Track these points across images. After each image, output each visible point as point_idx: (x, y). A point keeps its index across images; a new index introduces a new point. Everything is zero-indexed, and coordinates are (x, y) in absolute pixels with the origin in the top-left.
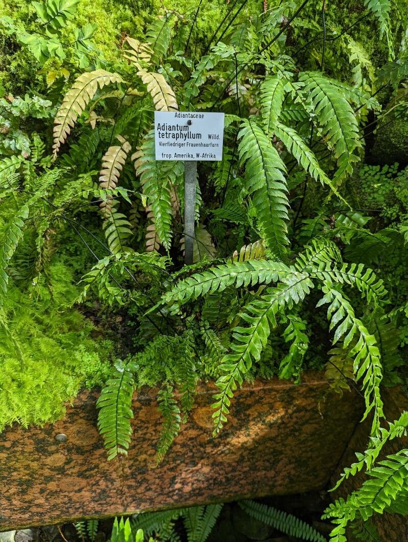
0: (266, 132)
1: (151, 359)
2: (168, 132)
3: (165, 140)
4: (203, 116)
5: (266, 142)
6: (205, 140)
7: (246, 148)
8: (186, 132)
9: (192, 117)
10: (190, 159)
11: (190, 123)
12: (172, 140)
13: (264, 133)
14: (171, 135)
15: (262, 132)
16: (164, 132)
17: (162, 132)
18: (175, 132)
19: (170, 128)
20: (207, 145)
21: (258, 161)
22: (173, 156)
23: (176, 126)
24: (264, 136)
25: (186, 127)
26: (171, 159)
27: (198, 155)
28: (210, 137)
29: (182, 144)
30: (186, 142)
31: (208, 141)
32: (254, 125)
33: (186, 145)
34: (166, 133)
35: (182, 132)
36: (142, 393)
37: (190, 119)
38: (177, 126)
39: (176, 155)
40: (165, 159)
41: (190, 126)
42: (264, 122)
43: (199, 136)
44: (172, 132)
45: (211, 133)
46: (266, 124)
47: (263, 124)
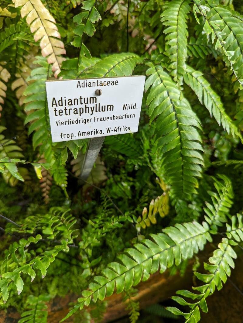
0: (175, 79)
1: (57, 267)
2: (68, 107)
3: (64, 118)
4: (117, 82)
5: (177, 93)
6: (118, 111)
7: (157, 103)
8: (94, 105)
9: (102, 84)
10: (99, 135)
11: (98, 93)
12: (73, 117)
13: (173, 81)
14: (72, 111)
15: (170, 79)
16: (63, 108)
17: (59, 108)
18: (78, 107)
19: (70, 102)
20: (121, 117)
21: (171, 118)
22: (76, 134)
23: (79, 98)
24: (174, 84)
25: (93, 99)
26: (73, 139)
27: (108, 130)
28: (124, 107)
29: (88, 120)
30: (93, 117)
31: (122, 112)
32: (161, 69)
33: (93, 120)
34: (66, 109)
35: (89, 105)
36: (54, 304)
37: (100, 88)
38: (81, 98)
39: (79, 134)
40: (66, 139)
41: (98, 97)
42: (172, 66)
43: (111, 107)
44: (73, 107)
45: (127, 103)
46: (174, 69)
47: (171, 68)
